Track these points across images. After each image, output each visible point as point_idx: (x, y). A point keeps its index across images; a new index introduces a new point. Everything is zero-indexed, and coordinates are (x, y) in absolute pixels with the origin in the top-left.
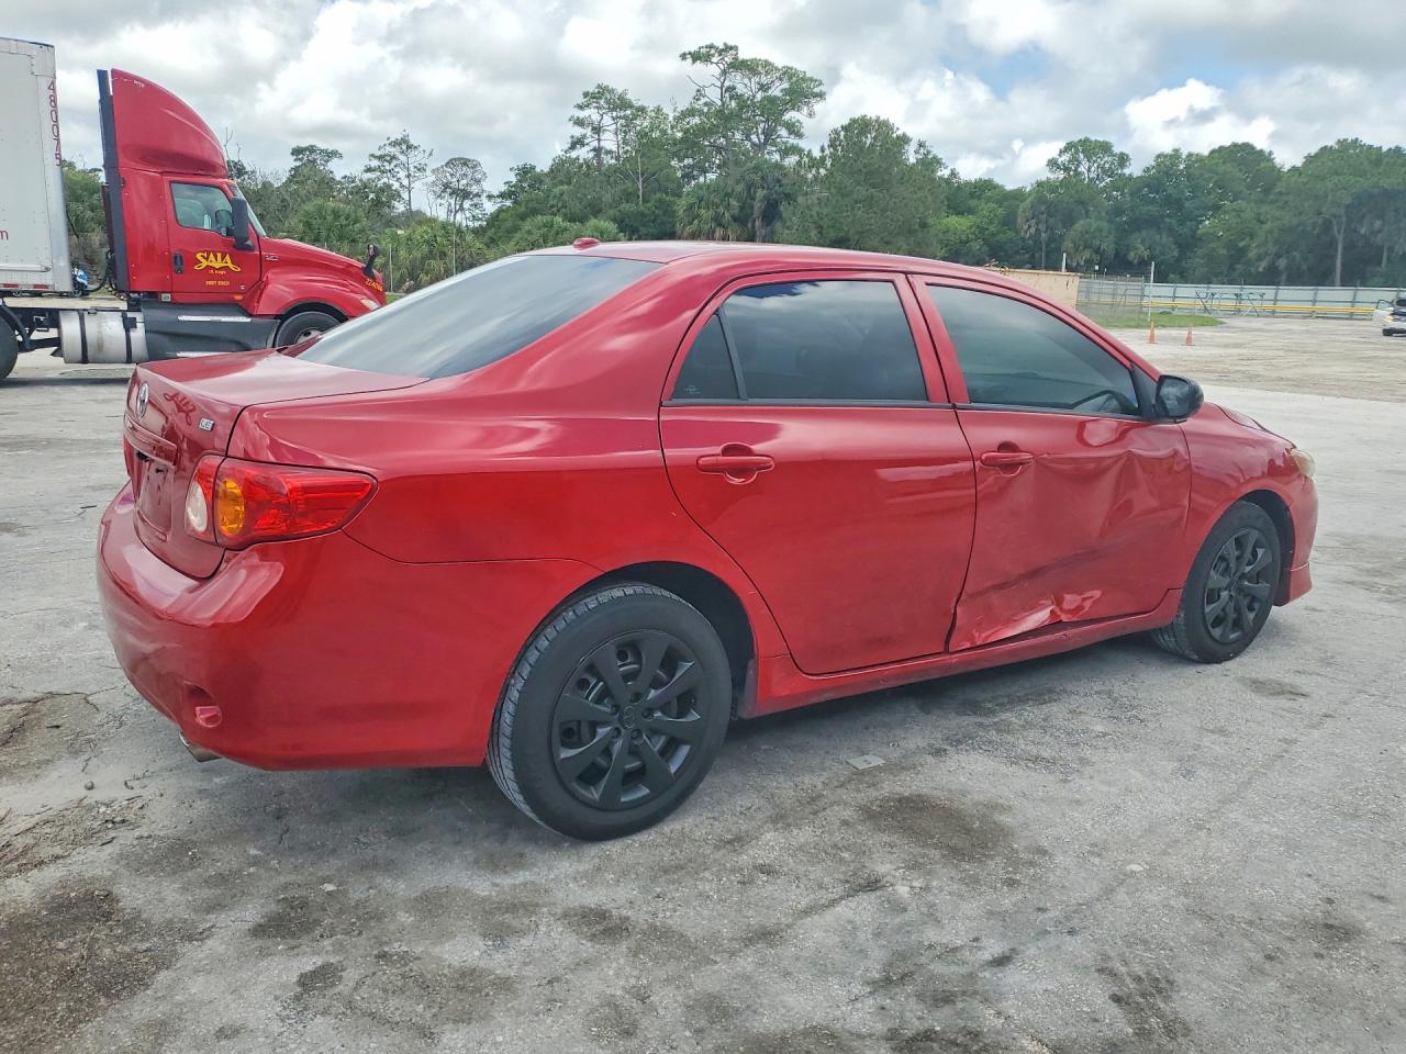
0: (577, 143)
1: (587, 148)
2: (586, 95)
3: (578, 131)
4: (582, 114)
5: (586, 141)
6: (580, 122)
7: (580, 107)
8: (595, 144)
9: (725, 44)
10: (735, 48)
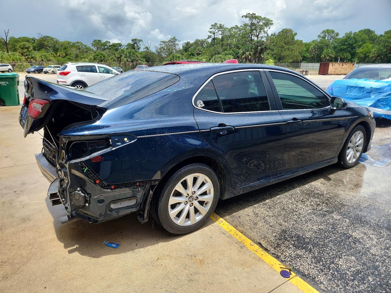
0: (209, 37)
1: (212, 38)
2: (212, 25)
3: (210, 34)
4: (211, 30)
5: (211, 36)
6: (211, 32)
7: (211, 29)
8: (213, 37)
9: (253, 13)
10: (255, 14)
